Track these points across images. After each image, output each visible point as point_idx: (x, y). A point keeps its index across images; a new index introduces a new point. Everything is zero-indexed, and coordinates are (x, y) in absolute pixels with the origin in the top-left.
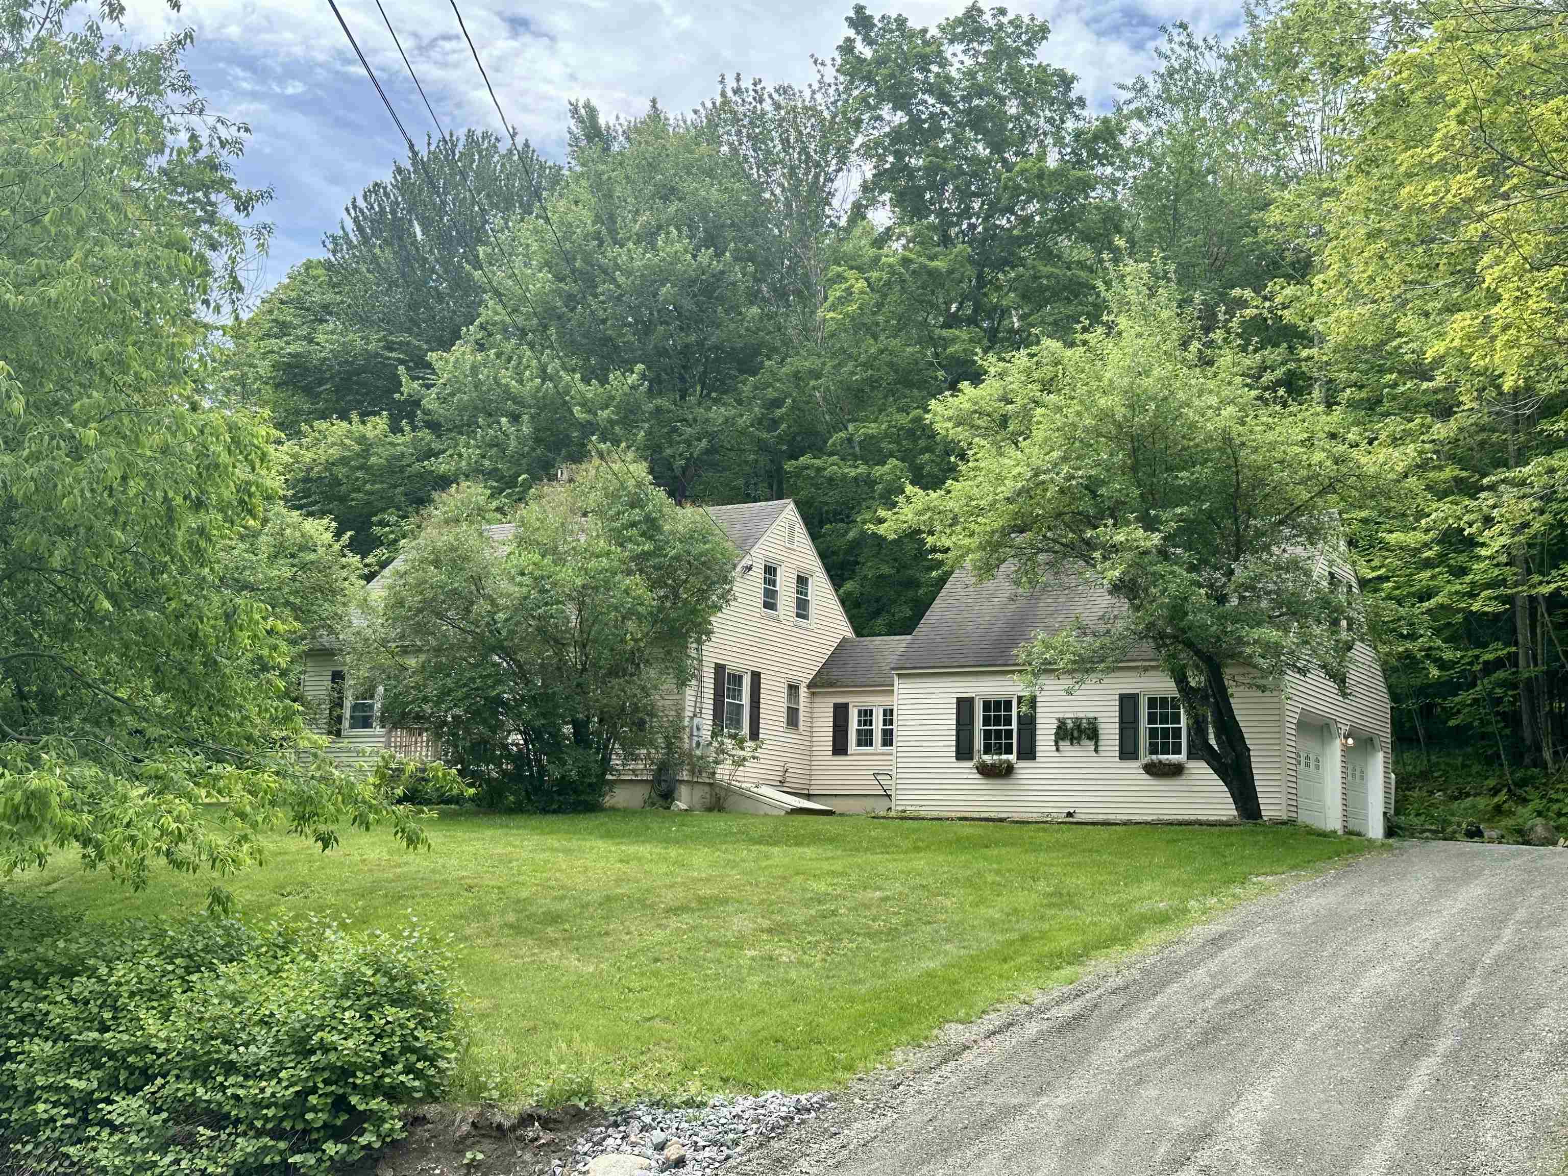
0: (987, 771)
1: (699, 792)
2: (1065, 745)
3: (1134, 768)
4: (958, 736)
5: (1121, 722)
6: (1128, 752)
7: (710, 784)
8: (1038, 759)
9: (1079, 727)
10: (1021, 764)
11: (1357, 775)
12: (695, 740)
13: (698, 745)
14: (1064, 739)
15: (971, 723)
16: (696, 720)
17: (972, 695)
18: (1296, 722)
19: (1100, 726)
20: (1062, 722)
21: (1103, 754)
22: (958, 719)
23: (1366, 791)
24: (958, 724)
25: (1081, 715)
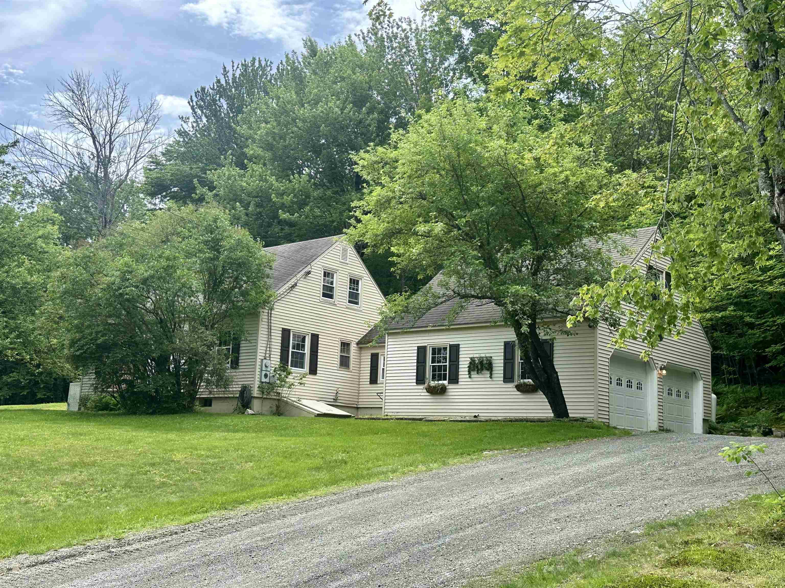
0: (433, 391)
1: (268, 404)
2: (474, 374)
3: (511, 386)
4: (417, 369)
5: (505, 359)
6: (508, 378)
7: (278, 400)
8: (460, 383)
9: (481, 363)
10: (451, 386)
11: (683, 395)
12: (264, 373)
13: (266, 376)
14: (474, 370)
15: (425, 362)
16: (265, 361)
17: (426, 345)
18: (609, 357)
19: (493, 362)
20: (472, 360)
21: (494, 379)
22: (418, 359)
23: (691, 405)
24: (418, 362)
25: (483, 355)
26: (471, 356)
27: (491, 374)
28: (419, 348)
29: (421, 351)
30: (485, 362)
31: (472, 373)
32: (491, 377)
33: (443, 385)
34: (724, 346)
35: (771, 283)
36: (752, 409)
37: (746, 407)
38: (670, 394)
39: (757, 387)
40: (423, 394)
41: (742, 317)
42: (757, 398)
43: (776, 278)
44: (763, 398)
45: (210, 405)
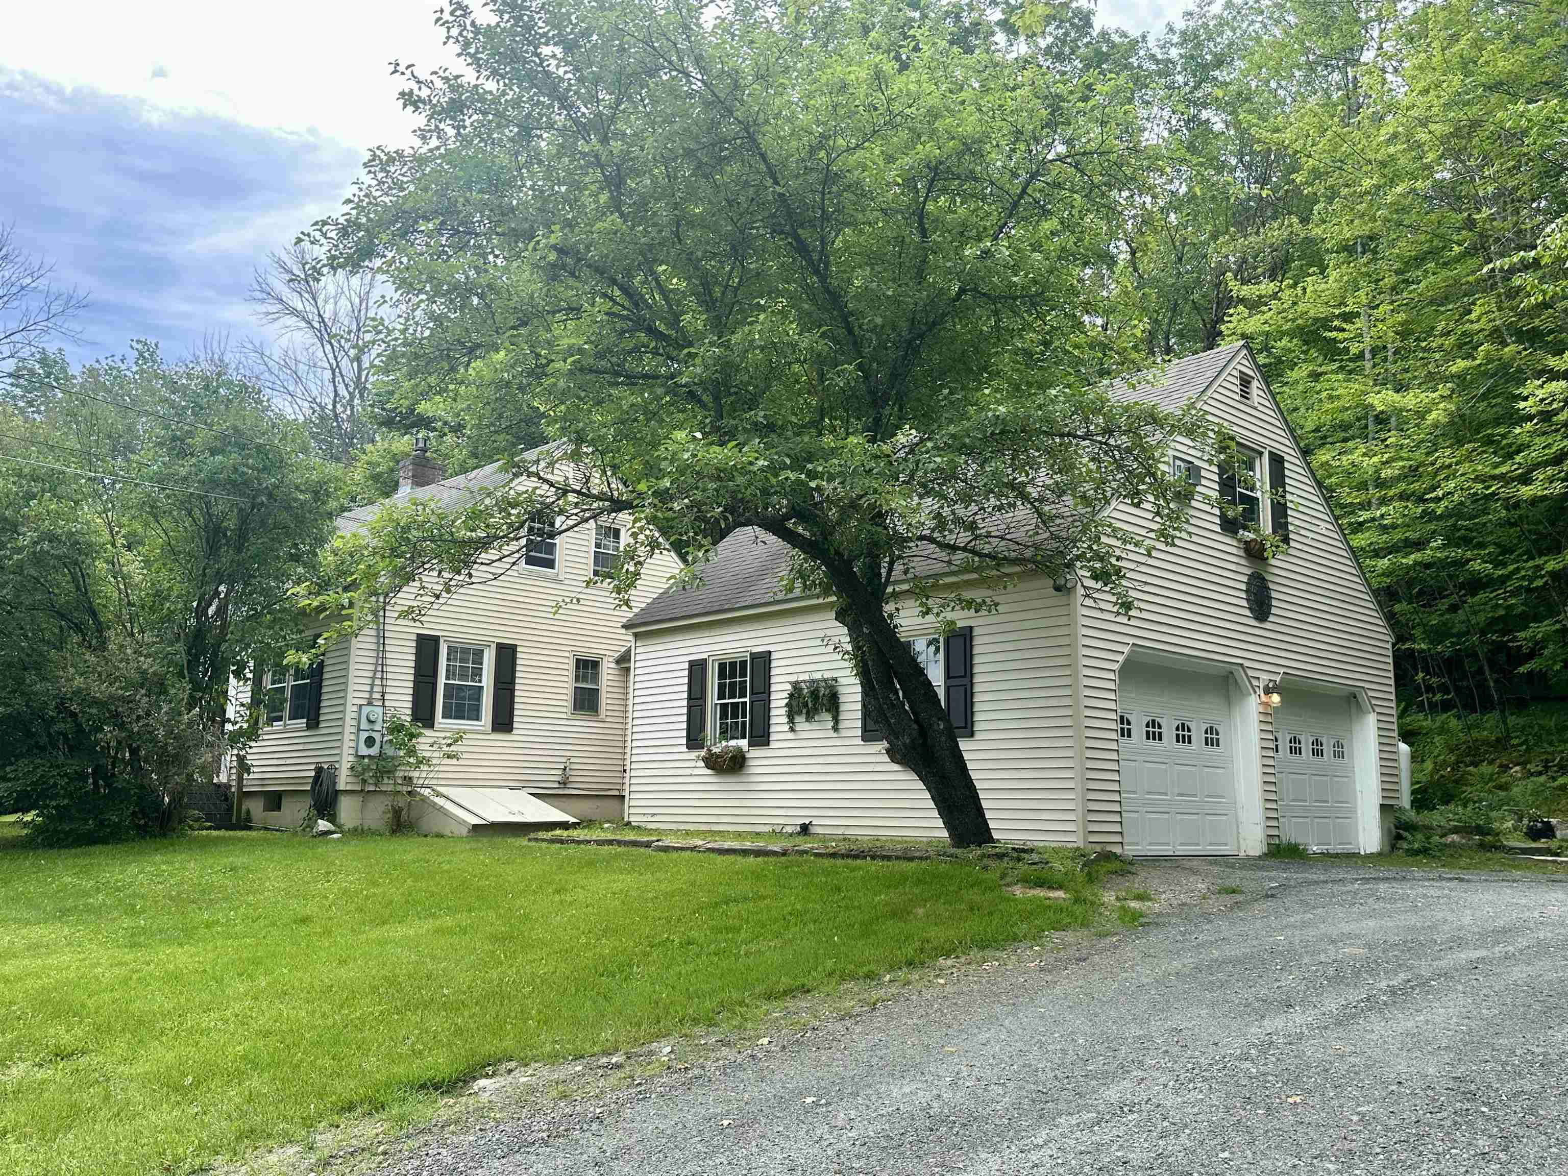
0: (718, 765)
1: (376, 806)
2: (800, 723)
3: (878, 753)
4: (689, 714)
6: (871, 730)
7: (407, 794)
8: (772, 745)
9: (814, 694)
10: (754, 753)
11: (1328, 750)
12: (364, 736)
13: (370, 742)
14: (800, 713)
15: (703, 697)
16: (366, 710)
17: (705, 656)
18: (1116, 667)
19: (842, 690)
20: (796, 685)
21: (844, 733)
22: (690, 691)
23: (1349, 775)
24: (690, 698)
25: (817, 676)
26: (794, 678)
27: (836, 720)
28: (693, 665)
29: (697, 669)
30: (822, 691)
31: (798, 719)
32: (835, 729)
33: (739, 750)
34: (1417, 632)
35: (1525, 479)
36: (1490, 769)
37: (1475, 764)
38: (1295, 751)
39: (1496, 714)
40: (697, 771)
41: (1461, 563)
42: (1498, 740)
43: (1537, 466)
44: (1515, 742)
45: (279, 808)
